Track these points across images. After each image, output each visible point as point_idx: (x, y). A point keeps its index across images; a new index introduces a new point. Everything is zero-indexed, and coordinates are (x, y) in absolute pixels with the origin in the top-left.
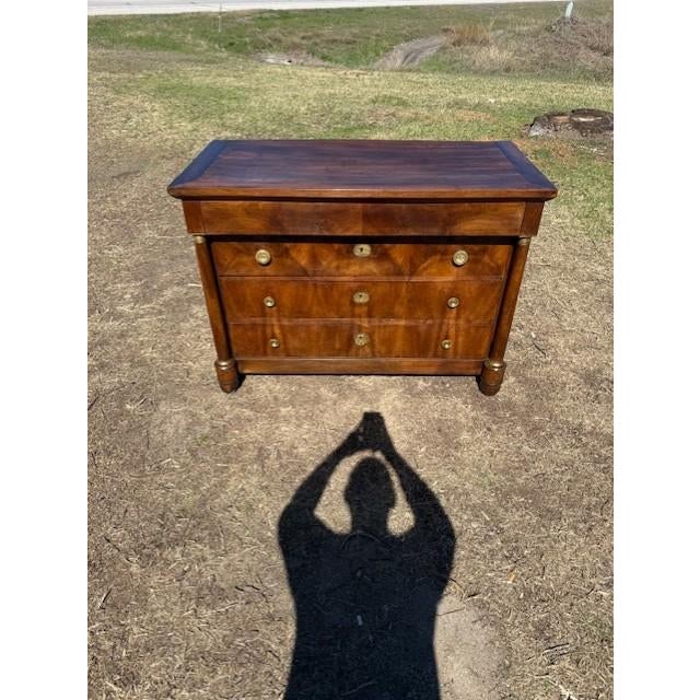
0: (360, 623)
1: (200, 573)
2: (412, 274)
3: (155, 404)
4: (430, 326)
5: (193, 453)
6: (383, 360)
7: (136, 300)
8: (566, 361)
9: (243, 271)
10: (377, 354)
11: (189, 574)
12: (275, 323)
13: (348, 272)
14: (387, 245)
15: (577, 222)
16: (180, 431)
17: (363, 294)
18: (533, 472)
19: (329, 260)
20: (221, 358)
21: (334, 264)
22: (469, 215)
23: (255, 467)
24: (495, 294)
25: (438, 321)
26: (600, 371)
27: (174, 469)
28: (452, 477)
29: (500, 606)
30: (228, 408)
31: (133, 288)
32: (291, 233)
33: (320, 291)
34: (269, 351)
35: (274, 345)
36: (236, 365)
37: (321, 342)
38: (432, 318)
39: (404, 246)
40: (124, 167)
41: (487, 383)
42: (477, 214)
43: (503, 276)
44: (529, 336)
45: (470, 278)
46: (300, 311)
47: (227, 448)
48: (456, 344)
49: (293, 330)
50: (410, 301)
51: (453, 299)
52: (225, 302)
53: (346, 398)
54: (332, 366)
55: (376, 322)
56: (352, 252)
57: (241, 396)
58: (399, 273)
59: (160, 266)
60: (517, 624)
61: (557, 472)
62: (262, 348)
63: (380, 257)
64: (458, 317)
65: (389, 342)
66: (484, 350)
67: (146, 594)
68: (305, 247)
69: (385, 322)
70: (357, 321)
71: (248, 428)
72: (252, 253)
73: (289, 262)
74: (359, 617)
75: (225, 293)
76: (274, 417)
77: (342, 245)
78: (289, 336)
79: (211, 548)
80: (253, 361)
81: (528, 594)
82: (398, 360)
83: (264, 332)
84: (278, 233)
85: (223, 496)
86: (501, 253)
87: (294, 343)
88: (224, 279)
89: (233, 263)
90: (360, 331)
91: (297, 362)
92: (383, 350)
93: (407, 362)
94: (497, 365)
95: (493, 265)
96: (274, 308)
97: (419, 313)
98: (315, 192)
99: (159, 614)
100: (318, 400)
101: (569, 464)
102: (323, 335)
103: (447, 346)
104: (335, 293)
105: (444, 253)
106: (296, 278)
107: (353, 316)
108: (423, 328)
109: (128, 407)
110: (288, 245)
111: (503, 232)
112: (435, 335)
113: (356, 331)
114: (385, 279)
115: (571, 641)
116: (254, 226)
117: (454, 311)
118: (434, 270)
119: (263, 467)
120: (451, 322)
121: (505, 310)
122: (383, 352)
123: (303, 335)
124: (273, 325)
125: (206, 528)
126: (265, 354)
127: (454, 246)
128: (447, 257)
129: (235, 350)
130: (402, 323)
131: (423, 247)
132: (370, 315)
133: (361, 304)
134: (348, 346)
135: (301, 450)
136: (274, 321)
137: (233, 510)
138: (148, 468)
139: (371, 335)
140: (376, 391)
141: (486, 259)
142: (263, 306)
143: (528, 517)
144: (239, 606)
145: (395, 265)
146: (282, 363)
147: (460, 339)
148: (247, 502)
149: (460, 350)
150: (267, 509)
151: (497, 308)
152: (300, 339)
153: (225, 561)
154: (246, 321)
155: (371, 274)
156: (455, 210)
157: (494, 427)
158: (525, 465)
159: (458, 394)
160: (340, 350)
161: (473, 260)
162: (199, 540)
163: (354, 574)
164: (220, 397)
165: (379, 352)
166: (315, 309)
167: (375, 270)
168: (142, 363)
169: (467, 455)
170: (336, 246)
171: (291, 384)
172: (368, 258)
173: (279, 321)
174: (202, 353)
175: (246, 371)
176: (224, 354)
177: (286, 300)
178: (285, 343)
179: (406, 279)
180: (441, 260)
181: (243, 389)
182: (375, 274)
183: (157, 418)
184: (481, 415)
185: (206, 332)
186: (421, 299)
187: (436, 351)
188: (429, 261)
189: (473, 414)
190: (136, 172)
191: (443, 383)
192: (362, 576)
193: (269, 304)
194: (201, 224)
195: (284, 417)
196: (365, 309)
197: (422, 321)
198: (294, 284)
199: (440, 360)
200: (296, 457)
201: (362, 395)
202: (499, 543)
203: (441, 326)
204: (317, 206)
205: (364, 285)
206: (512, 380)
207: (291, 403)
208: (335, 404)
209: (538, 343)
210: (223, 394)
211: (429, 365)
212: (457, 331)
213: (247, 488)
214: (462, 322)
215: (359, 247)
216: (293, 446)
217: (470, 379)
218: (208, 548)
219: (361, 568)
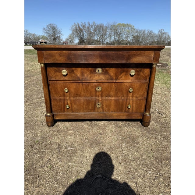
2: (116, 79)
4: (123, 99)
5: (32, 146)
6: (107, 113)
9: (57, 78)
10: (105, 111)
13: (94, 79)
16: (29, 139)
17: (100, 88)
19: (87, 73)
20: (47, 112)
21: (89, 76)
22: (135, 56)
23: (56, 151)
24: (145, 87)
25: (126, 98)
30: (48, 131)
32: (74, 63)
33: (84, 86)
35: (68, 107)
36: (53, 116)
37: (84, 107)
38: (123, 96)
39: (113, 69)
41: (144, 121)
42: (138, 55)
43: (148, 80)
44: (156, 110)
45: (136, 81)
46: (77, 94)
47: (47, 145)
48: (132, 107)
49: (75, 101)
50: (116, 90)
51: (131, 89)
52: (51, 90)
53: (93, 128)
54: (89, 116)
55: (104, 98)
56: (96, 71)
57: (55, 128)
58: (112, 79)
62: (63, 109)
63: (105, 73)
64: (133, 96)
65: (109, 106)
66: (143, 109)
68: (79, 69)
69: (107, 98)
70: (97, 98)
72: (60, 72)
73: (74, 75)
75: (51, 87)
76: (66, 134)
77: (92, 69)
78: (73, 104)
80: (60, 114)
82: (112, 113)
83: (64, 103)
84: (70, 62)
85: (41, 162)
86: (147, 71)
87: (75, 107)
88: (50, 82)
89: (54, 75)
90: (98, 102)
91: (75, 115)
92: (107, 109)
93: (115, 114)
94: (148, 114)
95: (144, 76)
96: (68, 93)
97: (119, 95)
100: (83, 128)
102: (85, 103)
103: (129, 107)
104: (89, 87)
106: (76, 81)
107: (96, 96)
108: (121, 101)
110: (73, 69)
111: (147, 62)
112: (125, 103)
114: (107, 81)
116: (61, 60)
118: (123, 78)
119: (59, 151)
120: (131, 98)
121: (150, 92)
123: (78, 103)
124: (67, 100)
126: (64, 111)
127: (130, 69)
128: (128, 73)
129: (53, 109)
130: (113, 98)
131: (120, 69)
132: (102, 96)
133: (99, 91)
134: (94, 108)
135: (76, 145)
136: (68, 98)
137: (45, 167)
139: (102, 103)
140: (104, 125)
141: (142, 74)
142: (64, 92)
145: (110, 76)
146: (70, 115)
147: (134, 105)
148: (51, 164)
149: (134, 109)
150: (59, 167)
151: (146, 94)
152: (77, 105)
153: (37, 190)
154: (58, 98)
155: (102, 79)
156: (130, 54)
157: (150, 136)
159: (134, 126)
160: (91, 109)
161: (137, 74)
164: (46, 128)
165: (105, 110)
166: (82, 93)
167: (103, 78)
170: (90, 69)
172: (101, 74)
173: (70, 98)
175: (57, 119)
176: (49, 110)
177: (72, 90)
178: (71, 107)
179: (114, 81)
180: (126, 74)
181: (55, 126)
182: (103, 80)
186: (119, 89)
188: (122, 74)
191: (128, 123)
193: (66, 91)
194: (43, 59)
195: (70, 134)
196: (100, 93)
197: (120, 98)
198: (75, 84)
199: (127, 113)
200: (73, 147)
201: (100, 127)
202: (162, 180)
203: (127, 99)
204: (84, 53)
205: (100, 83)
206: (153, 122)
207: (73, 129)
208: (89, 130)
209: (159, 112)
210: (48, 127)
211: (123, 115)
212: (133, 101)
213: (52, 159)
214: (134, 98)
215: (98, 69)
216: (72, 144)
217: (138, 122)
218: (30, 184)
219: (101, 192)
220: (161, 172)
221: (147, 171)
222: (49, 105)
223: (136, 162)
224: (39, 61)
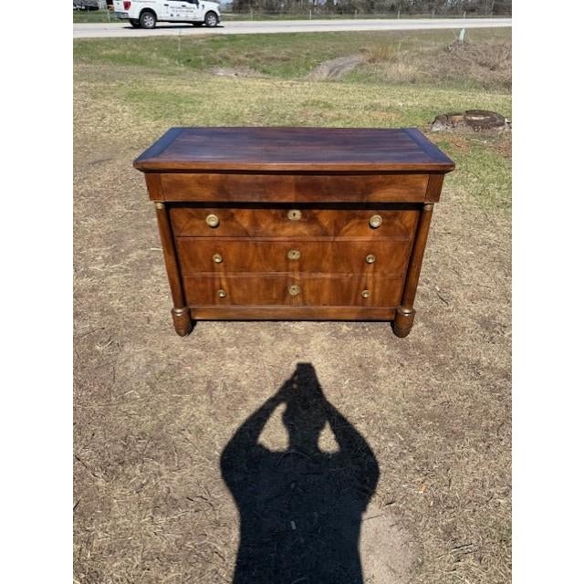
0: (294, 527)
1: (157, 487)
2: (336, 235)
3: (120, 345)
4: (352, 278)
5: (152, 387)
6: (313, 308)
7: (106, 261)
8: (466, 310)
9: (195, 232)
10: (308, 303)
11: (147, 487)
12: (222, 276)
13: (282, 233)
14: (316, 211)
15: (472, 199)
16: (141, 368)
17: (297, 252)
18: (440, 400)
19: (267, 223)
20: (176, 306)
21: (272, 227)
22: (381, 185)
23: (205, 397)
24: (403, 253)
25: (357, 275)
26: (494, 318)
27: (136, 399)
28: (371, 404)
29: (413, 512)
30: (182, 348)
31: (105, 252)
32: (236, 200)
33: (260, 250)
34: (217, 300)
35: (222, 295)
36: (189, 313)
37: (261, 293)
38: (352, 272)
39: (330, 211)
40: (99, 156)
41: (400, 327)
42: (390, 184)
43: (411, 236)
44: (434, 289)
45: (385, 238)
46: (242, 266)
47: (182, 381)
48: (373, 294)
49: (237, 282)
50: (334, 257)
51: (370, 256)
52: (181, 258)
53: (281, 339)
54: (270, 313)
55: (306, 275)
56: (287, 217)
57: (193, 338)
58: (326, 234)
59: (128, 234)
60: (428, 527)
61: (459, 400)
62: (211, 298)
63: (310, 220)
64: (374, 271)
65: (317, 293)
66: (396, 299)
67: (110, 504)
68: (247, 212)
69: (314, 275)
70: (291, 275)
71: (199, 365)
72: (203, 218)
73: (234, 224)
74: (293, 523)
75: (180, 251)
76: (221, 355)
77: (278, 211)
78: (234, 287)
79: (166, 465)
80: (204, 309)
81: (437, 502)
82: (325, 307)
83: (213, 284)
84: (226, 200)
85: (177, 421)
86: (409, 217)
87: (238, 293)
88: (180, 239)
89: (188, 226)
90: (293, 284)
91: (240, 310)
92: (313, 300)
93: (333, 310)
94: (407, 311)
95: (403, 227)
96: (222, 264)
97: (343, 268)
98: (255, 165)
99: (120, 522)
100: (258, 341)
101: (469, 393)
102: (262, 286)
103: (366, 296)
104: (272, 250)
105: (363, 218)
106: (241, 239)
107: (288, 270)
108: (345, 280)
109: (98, 348)
110: (233, 210)
111: (411, 199)
112: (355, 287)
113: (290, 283)
114: (314, 239)
115: (474, 542)
116: (206, 194)
117: (372, 266)
118: (353, 231)
119: (211, 397)
120: (370, 275)
121: (413, 265)
122: (313, 301)
123: (245, 286)
124: (220, 278)
125: (162, 448)
126: (214, 303)
127: (370, 211)
128: (365, 220)
129: (188, 299)
130: (329, 276)
131: (345, 212)
132: (301, 269)
133: (294, 260)
134: (284, 296)
135: (244, 383)
136: (222, 275)
137: (186, 433)
138: (113, 399)
139: (302, 287)
140: (307, 334)
141: (397, 222)
142: (212, 261)
143: (436, 437)
144: (189, 514)
145: (322, 227)
146: (229, 310)
147: (377, 290)
148: (197, 426)
149: (377, 298)
150: (214, 432)
151: (405, 265)
152: (243, 290)
153: (178, 475)
154: (198, 275)
155: (300, 235)
156: (371, 181)
157: (406, 363)
158: (432, 393)
159: (375, 336)
160: (276, 299)
161: (387, 223)
162: (156, 458)
163: (289, 486)
164: (176, 340)
165: (310, 301)
166: (256, 264)
167: (306, 232)
168: (110, 312)
169: (384, 386)
170: (273, 211)
171: (236, 329)
172: (299, 221)
173: (226, 274)
174: (161, 304)
175: (197, 318)
176: (180, 303)
177: (231, 257)
178: (230, 293)
179: (332, 238)
180: (360, 224)
181: (195, 333)
182: (305, 235)
183: (122, 357)
184: (397, 355)
185: (165, 287)
186: (343, 256)
187: (356, 300)
188: (350, 224)
189: (388, 353)
190: (108, 160)
191: (363, 328)
192: (296, 487)
193: (217, 260)
194: (161, 193)
195: (229, 355)
196: (297, 265)
197: (345, 275)
198: (239, 244)
199: (360, 308)
200: (239, 389)
201: (295, 336)
202: (412, 459)
203: (360, 280)
204: (257, 178)
205: (296, 244)
206: (420, 324)
207: (236, 344)
208: (272, 344)
209: (442, 295)
210: (178, 337)
211: (351, 312)
212: (374, 283)
213: (197, 414)
214: (378, 275)
215: (292, 212)
216: (237, 380)
217: (386, 324)
220: (413, 444)
221: (386, 441)
222: (179, 291)
223: (368, 423)
224: (152, 197)
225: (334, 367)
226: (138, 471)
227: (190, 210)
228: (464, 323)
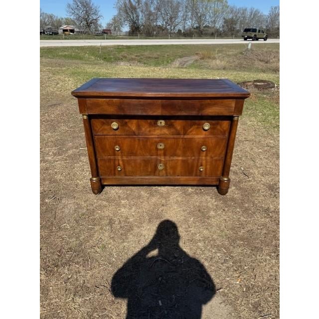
0: (161, 304)
1: (77, 280)
2: (184, 134)
3: (60, 200)
4: (194, 160)
5: (77, 221)
6: (171, 177)
7: (55, 154)
8: (258, 180)
9: (105, 133)
10: (168, 175)
11: (71, 280)
12: (120, 159)
13: (154, 133)
14: (173, 121)
16: (71, 212)
17: (163, 145)
18: (246, 229)
19: (145, 127)
20: (93, 176)
21: (148, 130)
22: (209, 105)
23: (108, 228)
24: (223, 144)
25: (197, 158)
26: (275, 184)
27: (67, 229)
28: (206, 232)
29: (233, 295)
30: (95, 201)
31: (54, 150)
32: (128, 114)
33: (141, 142)
34: (116, 172)
35: (119, 169)
36: (100, 180)
37: (142, 169)
38: (194, 156)
39: (181, 121)
40: (54, 102)
41: (221, 189)
42: (214, 105)
43: (227, 135)
44: (240, 169)
45: (211, 136)
46: (132, 153)
47: (95, 220)
48: (206, 169)
49: (128, 162)
50: (184, 148)
51: (204, 147)
52: (97, 148)
53: (153, 196)
54: (147, 181)
55: (167, 158)
56: (157, 124)
57: (103, 195)
58: (179, 134)
60: (243, 304)
61: (258, 229)
62: (113, 171)
63: (169, 126)
64: (206, 156)
65: (174, 168)
66: (219, 172)
67: (48, 290)
68: (135, 121)
69: (172, 158)
70: (159, 158)
71: (105, 210)
72: (109, 124)
73: (127, 128)
74: (160, 302)
75: (97, 144)
76: (118, 205)
77: (152, 121)
78: (126, 165)
79: (83, 267)
80: (109, 179)
81: (248, 288)
82: (178, 177)
83: (114, 163)
84: (122, 114)
85: (91, 241)
86: (225, 124)
87: (129, 168)
88: (96, 137)
89: (101, 129)
90: (160, 163)
91: (130, 179)
92: (171, 172)
93: (183, 179)
94: (226, 179)
95: (222, 130)
96: (120, 151)
97: (188, 154)
98: (139, 94)
99: (54, 301)
100: (139, 197)
101: (264, 225)
102: (142, 164)
103: (202, 170)
104: (148, 143)
105: (199, 124)
106: (131, 136)
107: (157, 155)
108: (190, 161)
109: (47, 201)
110: (127, 120)
111: (226, 113)
112: (195, 165)
113: (158, 162)
114: (172, 136)
115: (272, 313)
116: (111, 110)
117: (205, 152)
118: (194, 132)
119: (112, 228)
120: (204, 158)
121: (228, 151)
122: (171, 173)
123: (133, 164)
124: (118, 160)
125: (81, 257)
126: (115, 174)
127: (203, 121)
128: (200, 126)
129: (100, 172)
130: (180, 158)
131: (189, 122)
132: (165, 155)
133: (161, 149)
134: (155, 170)
135: (131, 220)
136: (120, 158)
137: (96, 248)
138: (54, 228)
139: (165, 165)
140: (168, 193)
141: (219, 127)
142: (114, 150)
143: (245, 251)
144: (96, 296)
145: (176, 130)
146: (122, 179)
147: (208, 167)
148: (103, 244)
149: (208, 172)
150: (113, 247)
151: (224, 153)
152: (132, 166)
153: (90, 273)
154: (106, 158)
155: (165, 134)
156: (203, 103)
157: (226, 209)
158: (242, 226)
159: (208, 194)
160: (150, 172)
161: (213, 128)
162: (78, 263)
163: (157, 279)
164: (92, 196)
165: (170, 173)
166: (139, 152)
167: (167, 133)
168: (55, 181)
169: (213, 221)
170: (149, 121)
171: (127, 190)
172: (164, 127)
173: (122, 158)
174: (84, 177)
175: (105, 184)
176: (95, 173)
177: (125, 148)
178: (124, 168)
179: (182, 136)
180: (197, 128)
181: (103, 192)
183: (60, 206)
184: (220, 203)
186: (189, 147)
187: (196, 172)
188: (192, 128)
189: (215, 203)
190: (59, 104)
191: (200, 190)
192: (162, 280)
193: (117, 149)
194: (86, 109)
195: (123, 205)
196: (162, 152)
197: (189, 158)
198: (129, 140)
199: (199, 177)
200: (128, 223)
201: (162, 195)
202: (231, 264)
203: (198, 160)
204: (140, 101)
205: (162, 139)
206: (233, 188)
207: (127, 198)
208: (148, 199)
209: (245, 172)
210: (93, 195)
211: (194, 180)
212: (206, 162)
213: (103, 238)
214: (208, 158)
215: (159, 121)
216: (127, 218)
217: (214, 188)
218: (82, 267)
219: (161, 276)
220: (232, 255)
221: (215, 253)
222: (95, 167)
223: (205, 243)
224: (81, 112)
225: (184, 211)
226: (66, 271)
227: (102, 120)
228: (259, 187)
